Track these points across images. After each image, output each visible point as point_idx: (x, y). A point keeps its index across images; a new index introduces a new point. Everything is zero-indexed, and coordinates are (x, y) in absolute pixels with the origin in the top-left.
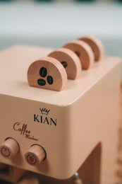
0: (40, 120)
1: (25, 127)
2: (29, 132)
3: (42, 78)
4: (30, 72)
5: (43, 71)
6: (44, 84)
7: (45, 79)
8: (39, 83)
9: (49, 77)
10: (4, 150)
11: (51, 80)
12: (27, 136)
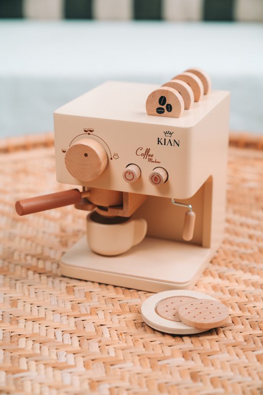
0: (163, 143)
1: (148, 151)
2: (152, 156)
3: (161, 106)
4: (149, 101)
5: (162, 100)
6: (163, 112)
7: (164, 107)
8: (158, 112)
9: (168, 105)
10: (127, 174)
11: (169, 108)
12: (150, 160)
